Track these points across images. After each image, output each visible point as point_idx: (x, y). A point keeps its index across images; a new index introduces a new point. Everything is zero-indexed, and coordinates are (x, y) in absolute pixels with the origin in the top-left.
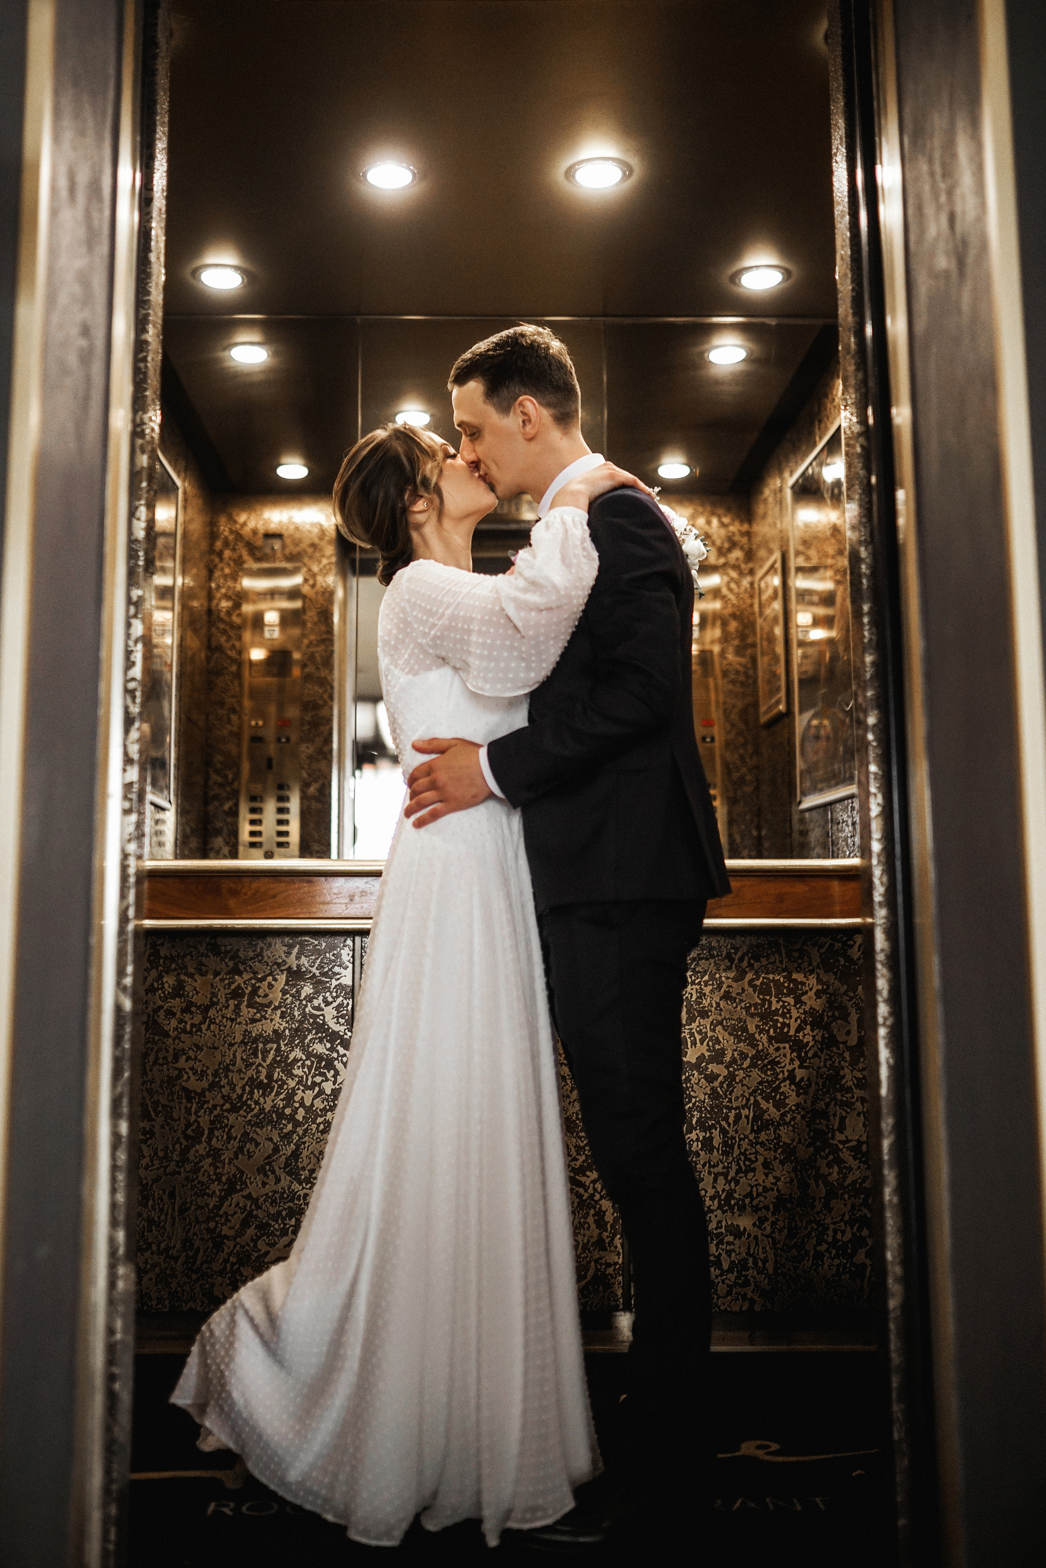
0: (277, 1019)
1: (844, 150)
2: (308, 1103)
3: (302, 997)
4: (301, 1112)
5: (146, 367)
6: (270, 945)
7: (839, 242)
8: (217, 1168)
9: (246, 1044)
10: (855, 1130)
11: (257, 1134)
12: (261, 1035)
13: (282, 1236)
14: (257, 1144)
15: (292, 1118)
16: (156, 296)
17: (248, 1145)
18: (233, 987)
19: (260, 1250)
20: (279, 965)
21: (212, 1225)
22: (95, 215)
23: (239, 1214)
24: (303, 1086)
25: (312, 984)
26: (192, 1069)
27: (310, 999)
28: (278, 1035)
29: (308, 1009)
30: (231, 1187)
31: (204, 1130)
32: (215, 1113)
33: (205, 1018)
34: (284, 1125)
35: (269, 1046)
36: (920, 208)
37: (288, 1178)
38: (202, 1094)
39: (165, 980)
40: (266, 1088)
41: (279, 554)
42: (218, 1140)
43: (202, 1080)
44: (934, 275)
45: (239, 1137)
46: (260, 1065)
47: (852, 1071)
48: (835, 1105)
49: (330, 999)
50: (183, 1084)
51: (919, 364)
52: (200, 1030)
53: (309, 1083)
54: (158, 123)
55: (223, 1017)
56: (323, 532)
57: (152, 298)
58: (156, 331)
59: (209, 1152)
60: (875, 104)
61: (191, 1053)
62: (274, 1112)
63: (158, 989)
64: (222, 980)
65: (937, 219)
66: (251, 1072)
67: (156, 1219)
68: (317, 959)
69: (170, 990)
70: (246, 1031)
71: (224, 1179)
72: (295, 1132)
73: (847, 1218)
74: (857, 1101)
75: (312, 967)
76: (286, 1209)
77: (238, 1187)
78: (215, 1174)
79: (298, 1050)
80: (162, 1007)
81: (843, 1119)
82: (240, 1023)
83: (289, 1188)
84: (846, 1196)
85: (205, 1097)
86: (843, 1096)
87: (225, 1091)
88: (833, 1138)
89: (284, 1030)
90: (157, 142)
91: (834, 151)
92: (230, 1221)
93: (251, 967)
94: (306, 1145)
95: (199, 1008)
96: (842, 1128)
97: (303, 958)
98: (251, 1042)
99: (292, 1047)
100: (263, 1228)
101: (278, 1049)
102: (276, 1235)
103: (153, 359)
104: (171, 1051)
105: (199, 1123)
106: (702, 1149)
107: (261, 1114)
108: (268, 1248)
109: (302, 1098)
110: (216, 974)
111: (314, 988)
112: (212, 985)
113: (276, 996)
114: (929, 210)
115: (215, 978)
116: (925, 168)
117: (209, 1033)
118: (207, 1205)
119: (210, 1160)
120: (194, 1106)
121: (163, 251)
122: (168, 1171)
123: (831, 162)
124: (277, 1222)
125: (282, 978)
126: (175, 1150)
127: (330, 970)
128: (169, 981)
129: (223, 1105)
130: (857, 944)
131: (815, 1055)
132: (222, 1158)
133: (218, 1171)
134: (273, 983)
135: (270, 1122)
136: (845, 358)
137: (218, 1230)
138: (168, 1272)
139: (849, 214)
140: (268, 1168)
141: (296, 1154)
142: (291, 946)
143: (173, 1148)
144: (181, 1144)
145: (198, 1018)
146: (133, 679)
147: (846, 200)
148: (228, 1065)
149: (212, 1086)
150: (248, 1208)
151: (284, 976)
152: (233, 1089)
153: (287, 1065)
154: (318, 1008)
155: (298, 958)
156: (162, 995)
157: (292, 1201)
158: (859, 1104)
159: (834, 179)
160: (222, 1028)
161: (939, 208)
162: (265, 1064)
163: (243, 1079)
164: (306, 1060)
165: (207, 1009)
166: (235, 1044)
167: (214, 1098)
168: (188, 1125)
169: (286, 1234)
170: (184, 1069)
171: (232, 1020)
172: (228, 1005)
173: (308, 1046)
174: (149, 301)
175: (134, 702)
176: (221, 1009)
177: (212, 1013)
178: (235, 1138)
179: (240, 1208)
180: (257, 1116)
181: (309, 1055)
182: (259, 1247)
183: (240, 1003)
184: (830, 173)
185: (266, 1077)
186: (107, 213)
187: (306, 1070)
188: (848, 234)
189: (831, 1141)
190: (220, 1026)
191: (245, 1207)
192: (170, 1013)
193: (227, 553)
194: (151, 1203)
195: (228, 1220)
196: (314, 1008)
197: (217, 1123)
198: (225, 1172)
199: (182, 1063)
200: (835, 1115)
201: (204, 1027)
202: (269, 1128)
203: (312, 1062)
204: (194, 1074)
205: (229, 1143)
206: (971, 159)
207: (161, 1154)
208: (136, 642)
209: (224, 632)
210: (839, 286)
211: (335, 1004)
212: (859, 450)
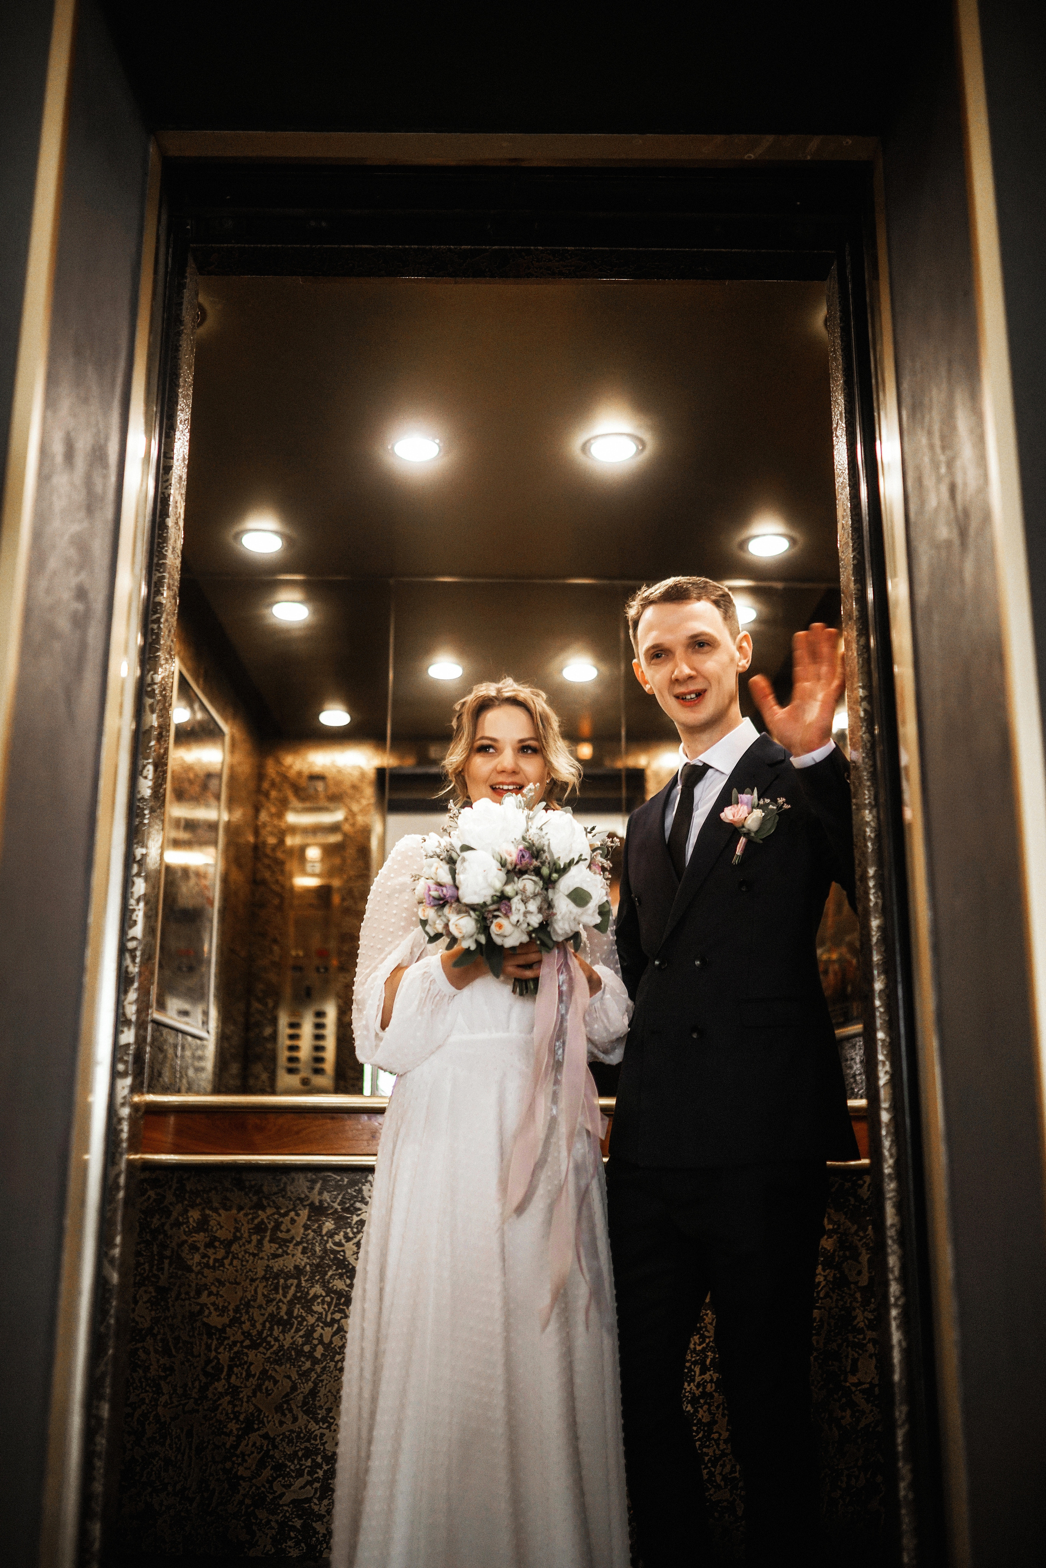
0: (299, 1255)
1: (844, 425)
2: (326, 1340)
3: (324, 1232)
4: (320, 1349)
5: (159, 628)
6: (293, 1180)
7: (840, 512)
8: (235, 1406)
9: (267, 1279)
10: (867, 1372)
11: (276, 1371)
12: (282, 1271)
13: (297, 1477)
14: (276, 1382)
15: (310, 1356)
16: (173, 559)
17: (267, 1383)
18: (256, 1222)
19: (275, 1492)
20: (302, 1200)
21: (228, 1465)
22: (98, 481)
23: (255, 1454)
24: (322, 1322)
25: (333, 1219)
26: (213, 1304)
27: (331, 1234)
28: (299, 1271)
29: (330, 1245)
30: (248, 1428)
31: (223, 1367)
32: (236, 1349)
33: (228, 1253)
34: (303, 1362)
35: (290, 1282)
36: (920, 480)
37: (305, 1417)
38: (223, 1330)
39: (189, 1214)
40: (286, 1325)
41: (322, 795)
42: (237, 1378)
43: (224, 1316)
44: (936, 546)
45: (257, 1375)
46: (280, 1300)
47: (863, 1312)
48: (847, 1347)
49: (351, 1235)
50: (205, 1319)
51: (921, 631)
52: (223, 1265)
53: (329, 1320)
54: (180, 395)
55: (246, 1252)
56: (363, 775)
57: (168, 561)
58: (171, 593)
59: (228, 1389)
60: (873, 381)
61: (214, 1289)
62: (293, 1349)
63: (182, 1224)
64: (246, 1215)
65: (938, 490)
66: (271, 1308)
67: (173, 1459)
68: (339, 1194)
69: (195, 1225)
70: (268, 1266)
71: (242, 1418)
72: (314, 1370)
73: (860, 1463)
74: (869, 1342)
75: (334, 1202)
76: (302, 1449)
77: (256, 1426)
78: (233, 1412)
79: (318, 1286)
80: (186, 1241)
81: (855, 1361)
82: (262, 1258)
83: (306, 1428)
84: (859, 1440)
85: (225, 1333)
86: (854, 1337)
87: (246, 1326)
88: (846, 1381)
89: (305, 1266)
90: (179, 413)
91: (835, 426)
92: (246, 1461)
93: (274, 1202)
94: (324, 1384)
95: (222, 1242)
96: (854, 1371)
97: (325, 1193)
98: (272, 1277)
99: (312, 1283)
100: (279, 1468)
101: (299, 1285)
102: (292, 1477)
103: (167, 620)
104: (193, 1285)
105: (218, 1359)
106: (715, 1391)
107: (280, 1351)
108: (284, 1490)
109: (321, 1335)
110: (240, 1208)
111: (335, 1224)
112: (235, 1220)
113: (298, 1232)
114: (929, 482)
115: (239, 1212)
116: (924, 441)
117: (231, 1268)
118: (224, 1444)
119: (228, 1398)
120: (215, 1342)
121: (182, 516)
122: (186, 1409)
123: (832, 437)
124: (293, 1463)
125: (304, 1213)
126: (194, 1388)
127: (352, 1205)
128: (195, 1215)
129: (242, 1342)
130: (867, 1183)
131: (827, 1295)
132: (241, 1395)
133: (236, 1409)
134: (296, 1218)
135: (289, 1359)
136: (847, 624)
137: (235, 1470)
138: (183, 1514)
139: (849, 485)
140: (285, 1406)
141: (313, 1393)
142: (314, 1182)
143: (193, 1384)
144: (200, 1382)
145: (221, 1253)
146: (134, 938)
147: (847, 472)
148: (249, 1301)
149: (234, 1321)
150: (265, 1448)
151: (306, 1211)
152: (253, 1326)
153: (307, 1301)
154: (339, 1244)
155: (320, 1193)
156: (187, 1229)
157: (308, 1441)
158: (870, 1345)
159: (835, 453)
160: (244, 1263)
161: (939, 480)
162: (285, 1300)
163: (263, 1315)
164: (327, 1296)
165: (230, 1243)
166: (256, 1279)
167: (234, 1334)
168: (208, 1362)
169: (302, 1475)
170: (206, 1304)
171: (254, 1255)
172: (251, 1240)
173: (329, 1282)
174: (164, 564)
175: (133, 961)
176: (244, 1245)
177: (235, 1248)
178: (254, 1376)
179: (257, 1448)
180: (276, 1353)
181: (329, 1291)
182: (275, 1489)
183: (263, 1238)
184: (831, 447)
185: (286, 1313)
186: (113, 479)
187: (326, 1306)
188: (849, 504)
189: (843, 1384)
190: (242, 1261)
191: (262, 1446)
192: (194, 1248)
193: (274, 794)
194: (168, 1441)
195: (244, 1461)
196: (335, 1244)
197: (237, 1359)
198: (243, 1410)
199: (204, 1298)
200: (847, 1357)
201: (226, 1262)
202: (288, 1366)
203: (332, 1299)
204: (215, 1310)
205: (247, 1380)
206: (972, 432)
207: (180, 1391)
208: (138, 901)
209: (269, 867)
210: (840, 555)
211: (355, 1240)
212: (862, 714)
